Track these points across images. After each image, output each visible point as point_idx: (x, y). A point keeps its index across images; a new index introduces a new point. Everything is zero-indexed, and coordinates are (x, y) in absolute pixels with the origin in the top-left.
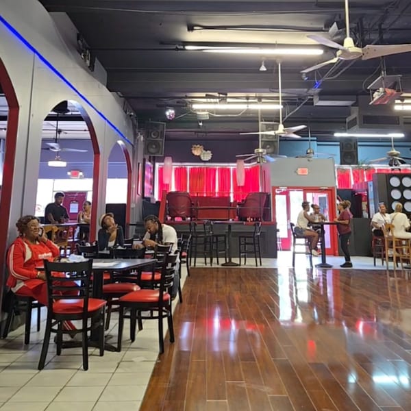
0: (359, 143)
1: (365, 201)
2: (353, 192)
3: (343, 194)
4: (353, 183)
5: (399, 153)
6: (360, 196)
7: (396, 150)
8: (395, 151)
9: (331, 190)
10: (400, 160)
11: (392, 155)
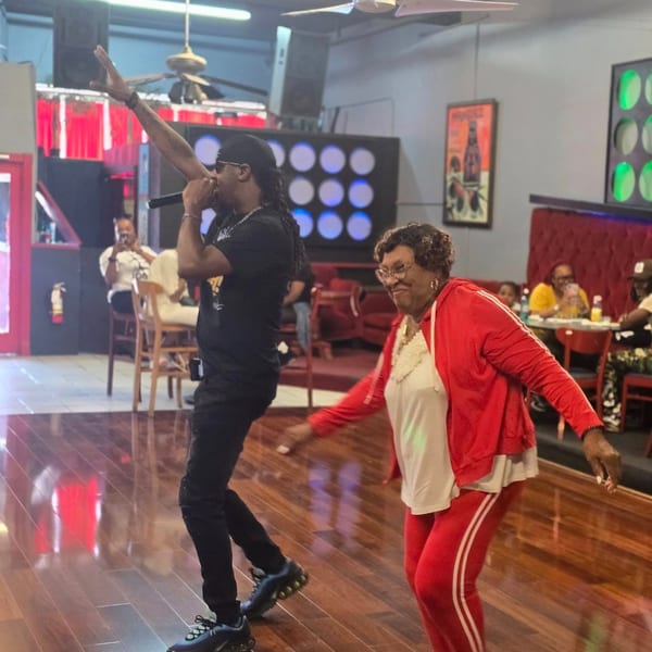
0: (112, 28)
1: (129, 198)
2: (103, 171)
3: (55, 176)
4: (107, 142)
5: (202, 61)
6: (120, 183)
7: (195, 53)
8: (190, 55)
9: (21, 164)
10: (202, 86)
11: (181, 66)
